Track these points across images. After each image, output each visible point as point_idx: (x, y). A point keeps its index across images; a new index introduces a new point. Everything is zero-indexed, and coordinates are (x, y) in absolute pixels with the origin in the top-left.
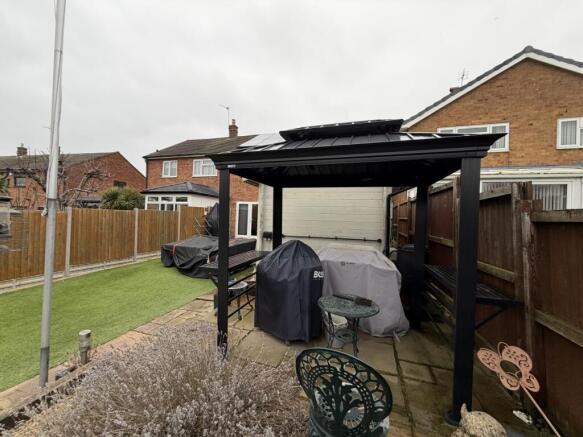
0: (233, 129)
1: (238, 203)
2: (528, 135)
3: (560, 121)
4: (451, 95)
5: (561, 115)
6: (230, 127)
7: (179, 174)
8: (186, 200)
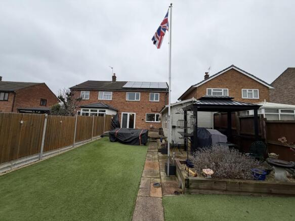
0: (114, 78)
1: (122, 113)
2: (234, 93)
3: (242, 89)
4: (205, 80)
5: (242, 88)
6: (113, 77)
7: (90, 98)
8: (105, 111)
